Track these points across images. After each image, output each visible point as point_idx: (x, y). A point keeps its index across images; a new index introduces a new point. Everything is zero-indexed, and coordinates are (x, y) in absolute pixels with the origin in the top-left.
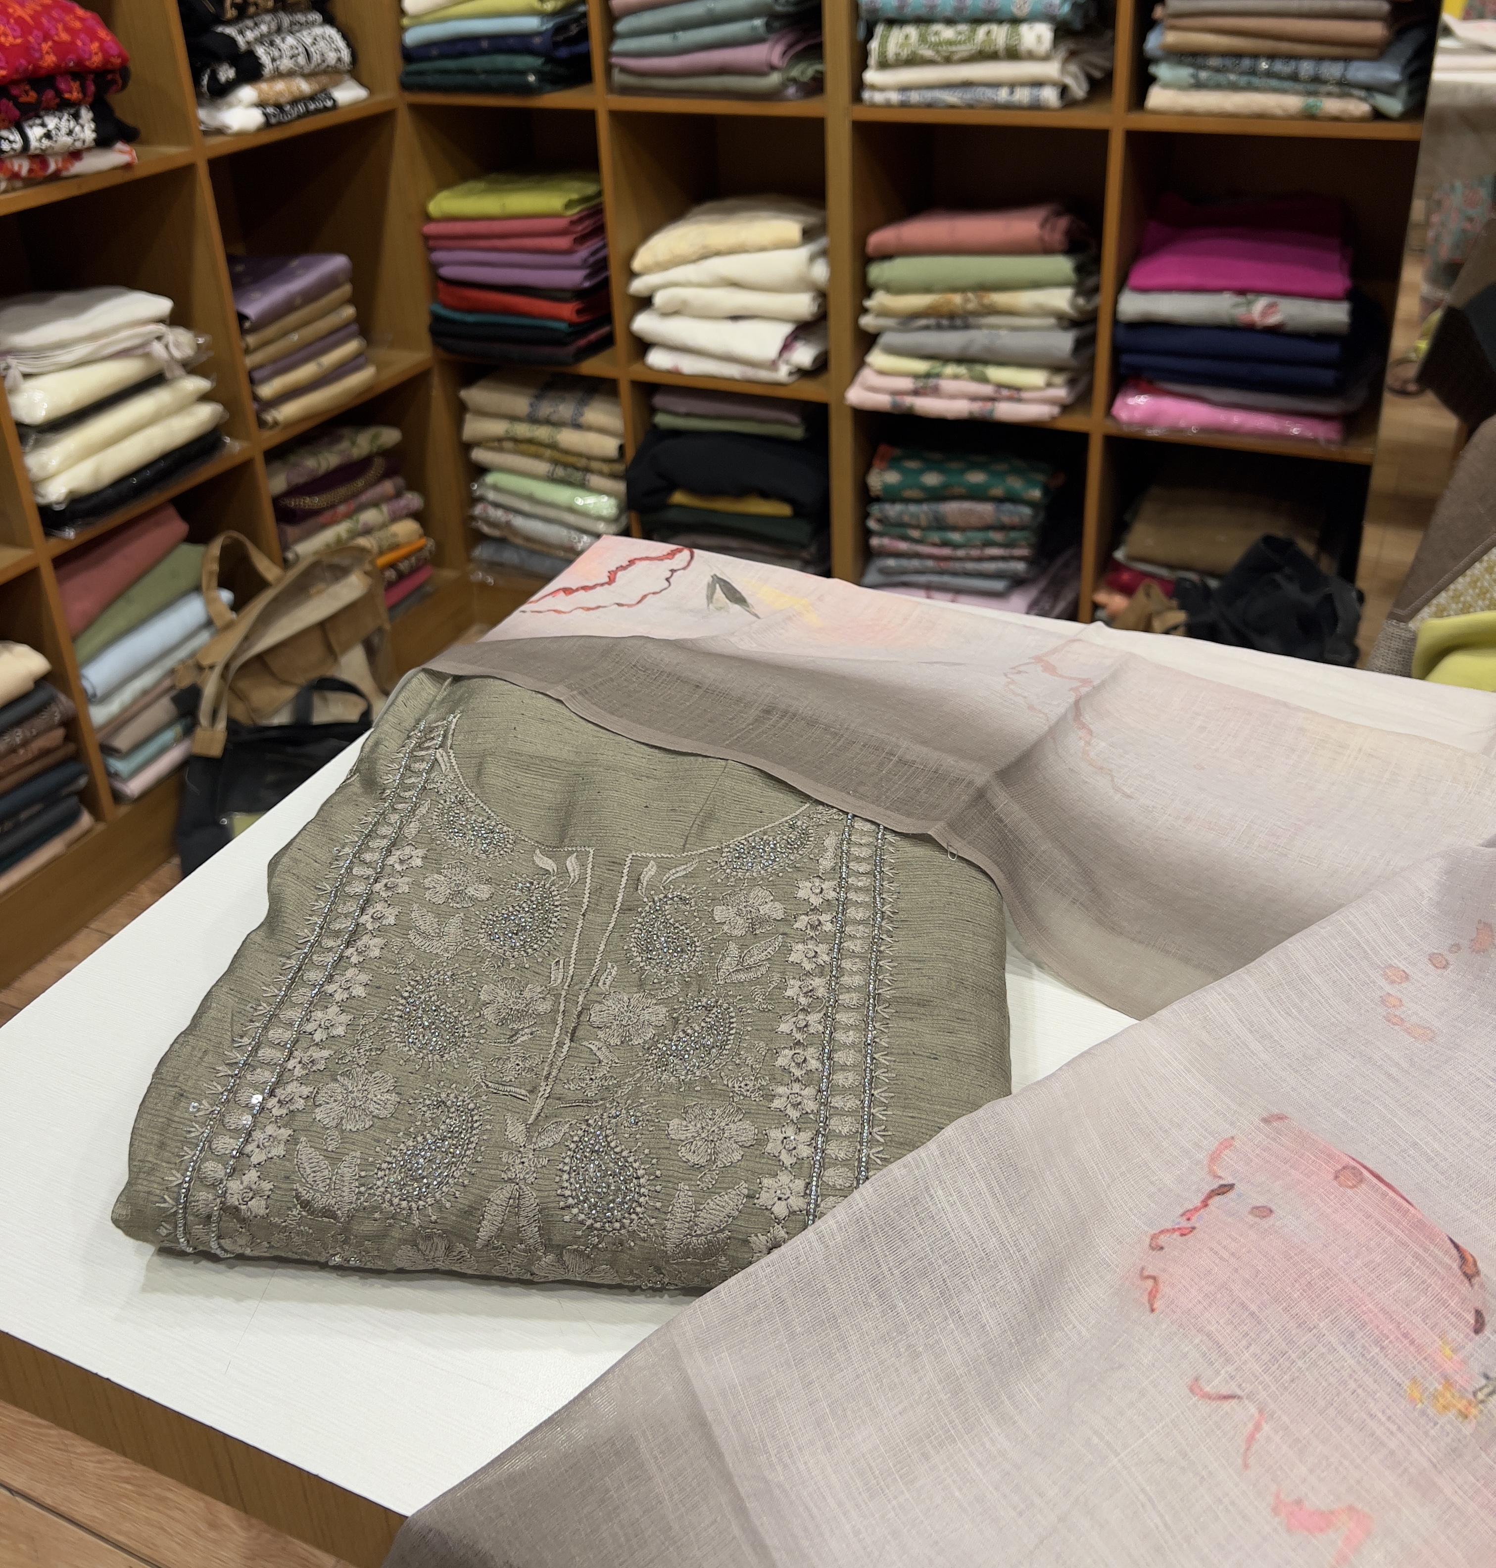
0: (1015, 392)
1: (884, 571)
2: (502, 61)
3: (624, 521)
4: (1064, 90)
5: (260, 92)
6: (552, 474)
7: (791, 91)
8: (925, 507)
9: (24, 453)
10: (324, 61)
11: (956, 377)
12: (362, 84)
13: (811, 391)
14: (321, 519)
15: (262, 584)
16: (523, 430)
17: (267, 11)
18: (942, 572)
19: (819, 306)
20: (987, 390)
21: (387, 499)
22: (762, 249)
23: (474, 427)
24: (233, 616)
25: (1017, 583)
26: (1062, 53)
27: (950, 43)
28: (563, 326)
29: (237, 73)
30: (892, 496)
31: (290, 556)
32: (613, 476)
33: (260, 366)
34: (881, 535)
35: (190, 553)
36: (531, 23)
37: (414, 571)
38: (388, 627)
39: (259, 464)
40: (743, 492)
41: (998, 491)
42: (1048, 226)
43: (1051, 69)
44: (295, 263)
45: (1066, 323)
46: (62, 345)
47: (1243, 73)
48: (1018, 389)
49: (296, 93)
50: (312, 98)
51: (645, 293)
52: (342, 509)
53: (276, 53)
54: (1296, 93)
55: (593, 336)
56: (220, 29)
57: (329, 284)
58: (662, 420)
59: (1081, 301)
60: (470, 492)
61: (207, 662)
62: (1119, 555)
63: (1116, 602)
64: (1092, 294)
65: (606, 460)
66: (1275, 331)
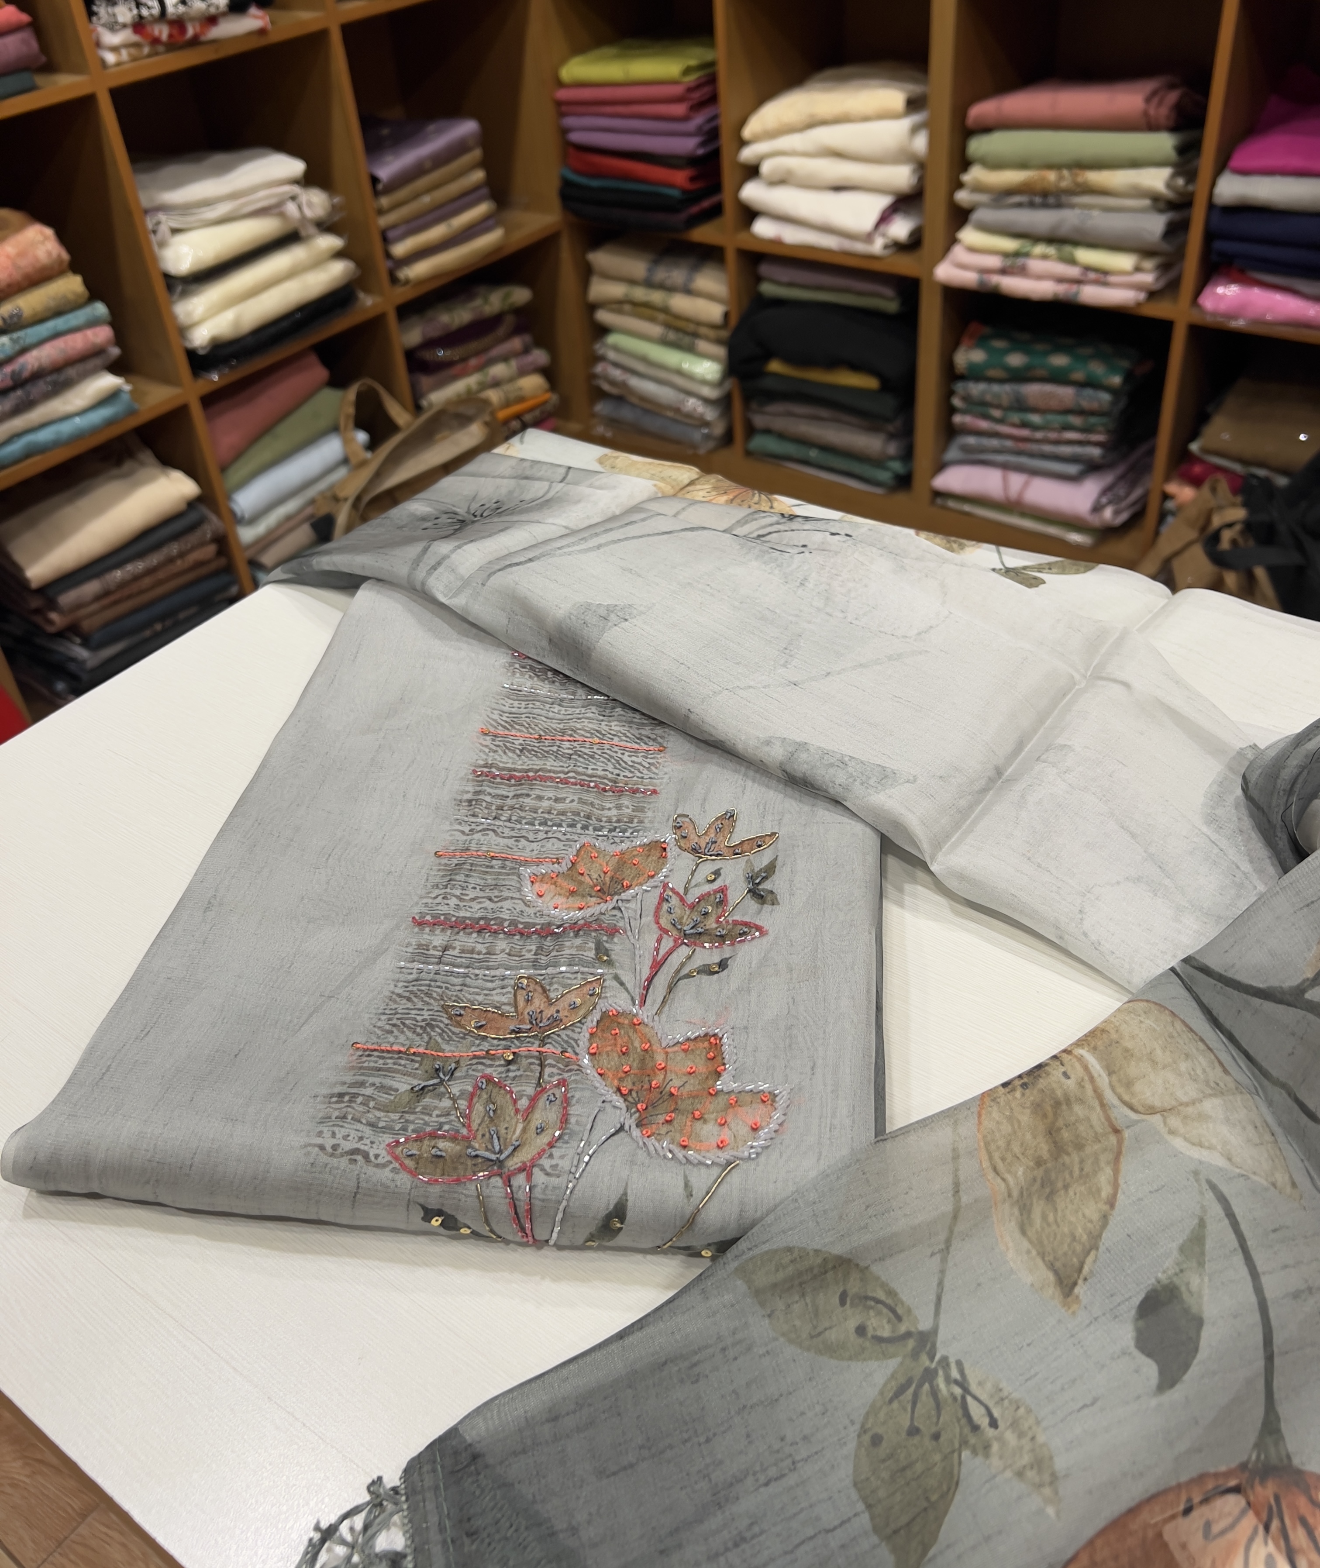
0: (1102, 276)
1: (966, 449)
3: (726, 386)
6: (665, 337)
8: (1007, 388)
9: (171, 303)
11: (1045, 257)
13: (905, 266)
14: (452, 372)
15: (392, 428)
16: (640, 294)
18: (1019, 453)
19: (918, 179)
20: (1073, 272)
21: (516, 354)
22: (866, 119)
23: (600, 289)
24: (369, 455)
25: (1092, 468)
28: (675, 193)
30: (975, 374)
31: (424, 403)
32: (718, 341)
33: (394, 226)
34: (964, 412)
35: (330, 397)
40: (833, 363)
41: (1079, 375)
42: (1156, 100)
44: (431, 128)
45: (1162, 205)
46: (207, 203)
48: (1105, 272)
51: (753, 162)
52: (473, 362)
55: (706, 204)
57: (458, 149)
58: (767, 289)
59: (1180, 182)
60: (592, 351)
61: (342, 494)
62: (1194, 447)
63: (1183, 493)
64: (1191, 176)
65: (713, 326)
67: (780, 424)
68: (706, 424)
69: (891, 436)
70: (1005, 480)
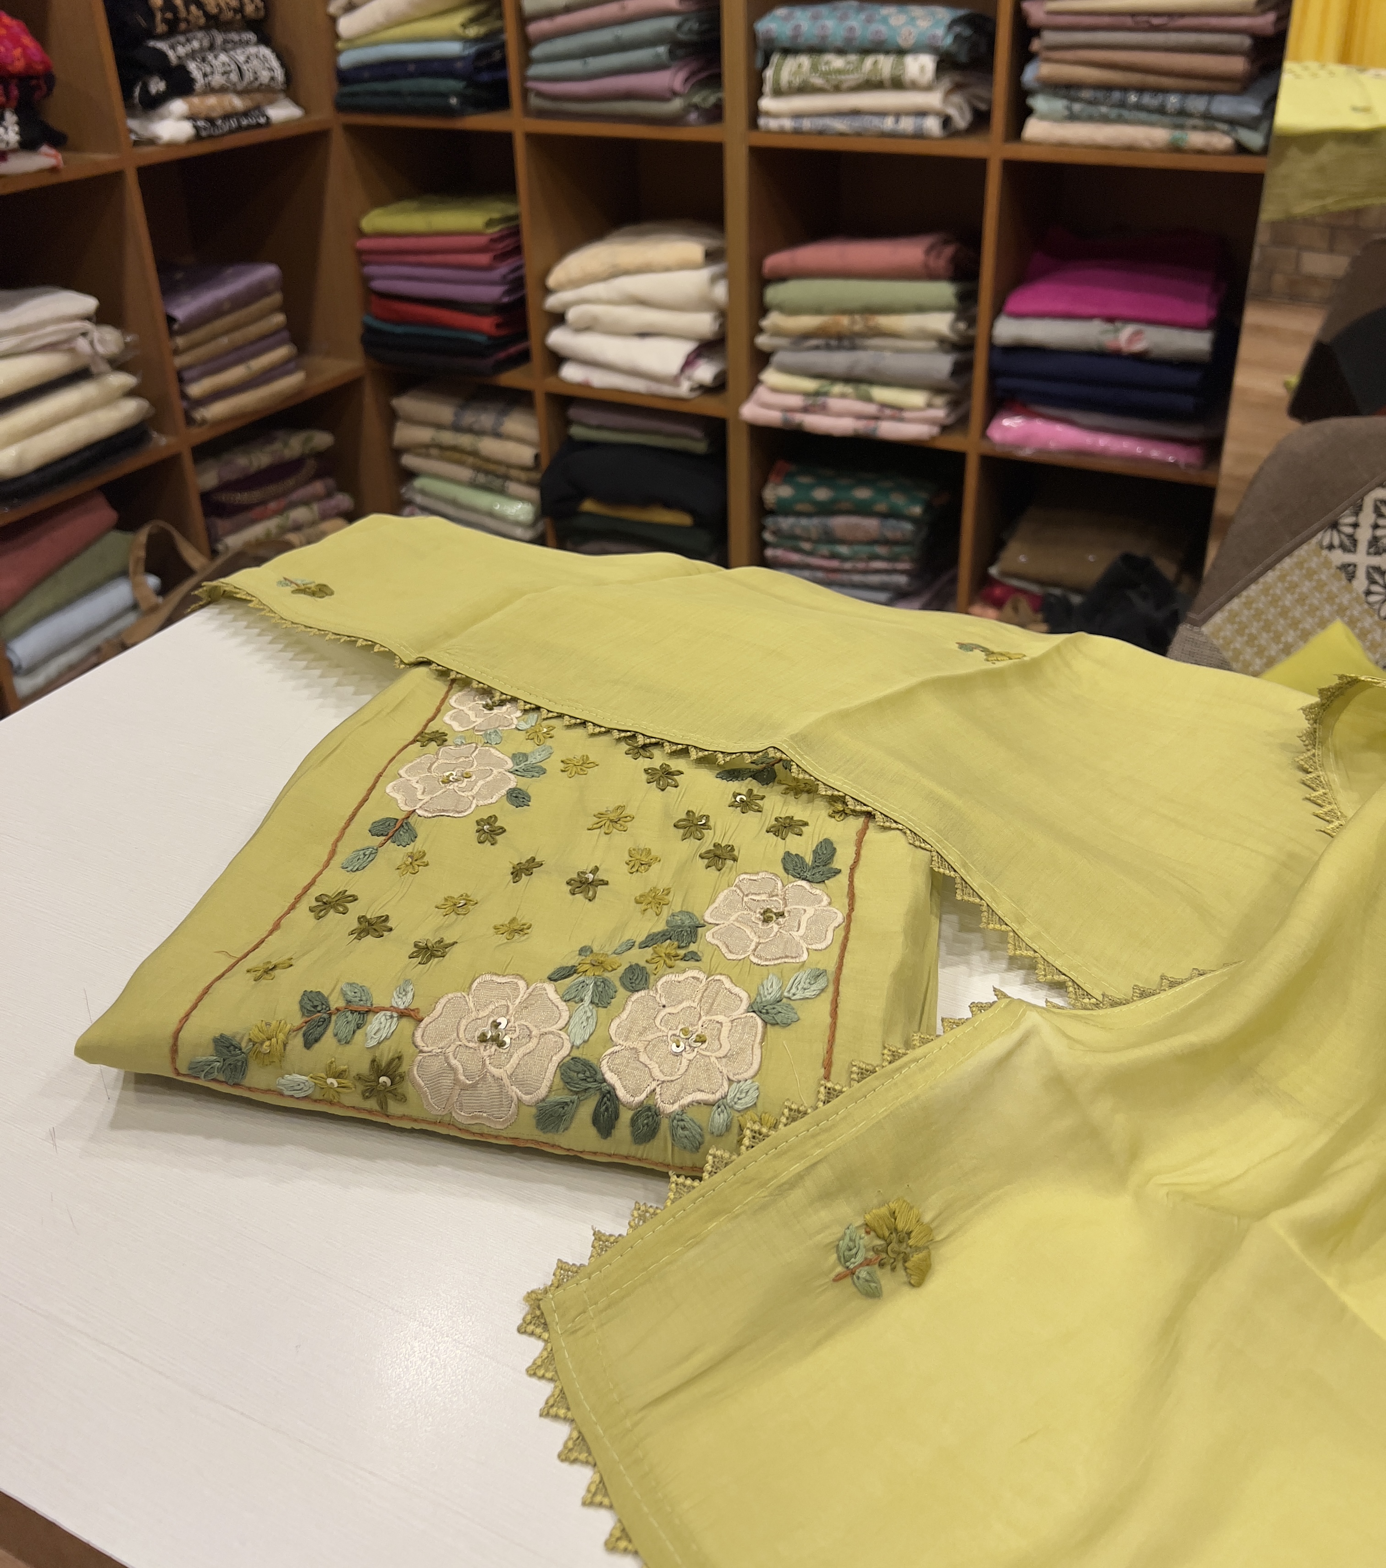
0: (897, 412)
2: (427, 84)
3: (540, 526)
4: (947, 121)
5: (191, 106)
7: (693, 116)
8: (815, 521)
10: (256, 79)
11: (843, 396)
12: (297, 102)
13: (712, 407)
14: (251, 514)
15: (187, 572)
16: (448, 437)
17: (200, 28)
19: (720, 325)
20: (870, 409)
21: (318, 498)
22: (667, 269)
23: (404, 434)
24: (160, 600)
25: (901, 594)
26: (946, 83)
27: (839, 72)
28: (482, 339)
29: (167, 86)
30: (784, 509)
31: (220, 547)
32: (530, 483)
33: (190, 367)
34: (775, 546)
35: (118, 540)
36: (454, 48)
39: (187, 460)
40: (646, 502)
41: (881, 507)
42: (934, 254)
43: (934, 99)
44: (230, 271)
45: (947, 346)
47: (1113, 106)
48: (900, 409)
49: (229, 109)
50: (246, 114)
51: (559, 310)
52: (273, 505)
53: (208, 69)
54: (1163, 126)
55: (513, 350)
56: (152, 43)
57: (258, 292)
58: (577, 431)
59: (962, 326)
60: (400, 495)
62: (994, 571)
64: (972, 322)
65: (524, 468)
66: (1140, 358)
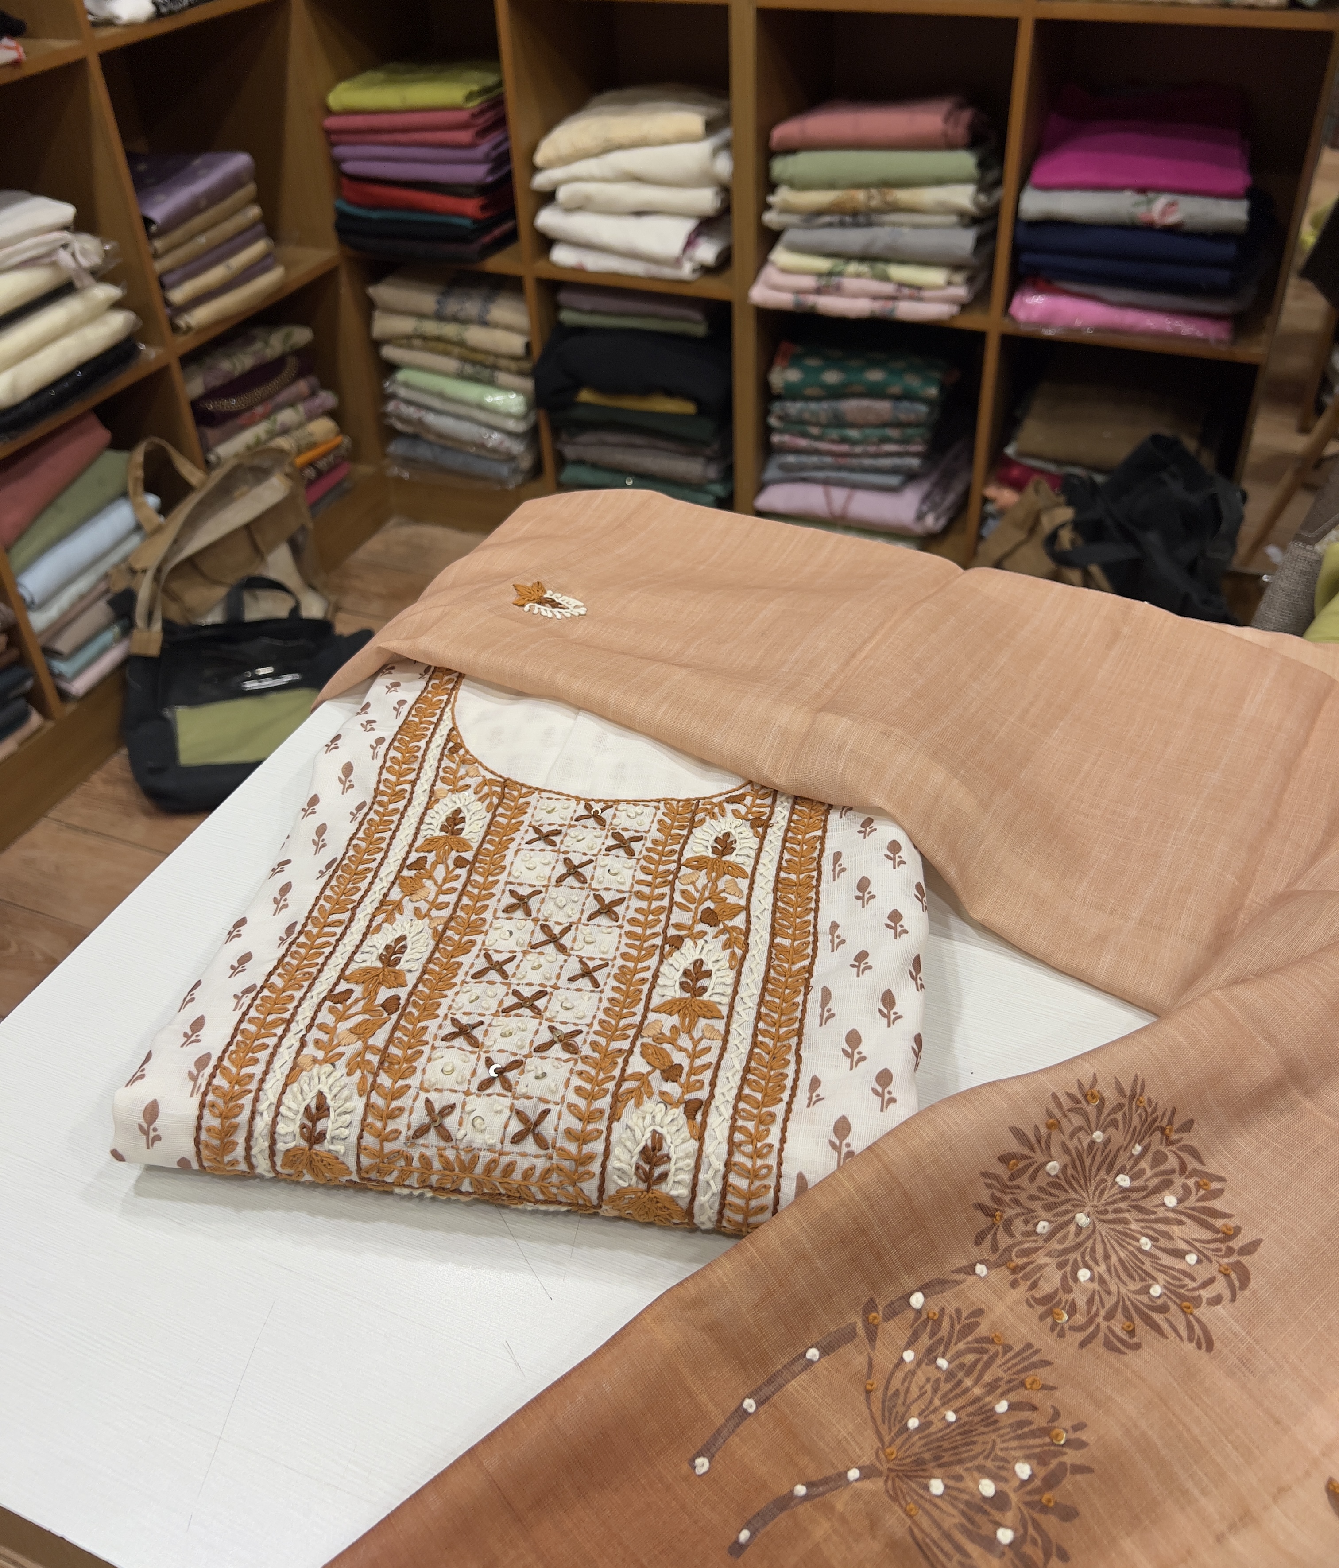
0: (916, 291)
1: (784, 467)
3: (532, 418)
6: (462, 371)
8: (825, 405)
11: (858, 275)
13: (715, 289)
14: (240, 421)
15: (186, 488)
16: (431, 327)
18: (839, 468)
19: (723, 201)
20: (888, 288)
21: (301, 399)
22: (665, 142)
23: (383, 325)
24: (161, 519)
25: (911, 477)
28: (467, 223)
30: (793, 393)
31: (212, 458)
32: (521, 373)
33: (171, 271)
34: (781, 431)
35: (114, 461)
37: (332, 468)
38: (310, 525)
39: (176, 370)
40: (647, 390)
41: (895, 389)
42: (952, 120)
44: (197, 162)
45: (967, 221)
48: (919, 288)
51: (549, 188)
52: (259, 410)
55: (497, 232)
57: (232, 184)
58: (568, 317)
59: (983, 198)
60: (382, 389)
61: (138, 566)
62: (1010, 451)
63: (1005, 496)
65: (514, 358)
66: (1173, 230)
67: (593, 453)
68: (511, 458)
69: (710, 460)
70: (827, 496)
